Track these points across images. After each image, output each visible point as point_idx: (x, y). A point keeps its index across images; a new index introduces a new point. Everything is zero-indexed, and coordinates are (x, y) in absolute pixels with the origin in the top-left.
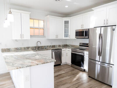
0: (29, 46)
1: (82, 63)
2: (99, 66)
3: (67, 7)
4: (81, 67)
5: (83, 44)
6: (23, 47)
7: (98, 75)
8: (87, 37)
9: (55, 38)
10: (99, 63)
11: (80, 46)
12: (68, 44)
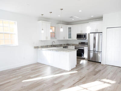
0: (48, 45)
1: (82, 54)
2: (92, 53)
3: (73, 19)
4: (81, 56)
5: (81, 43)
6: (45, 45)
7: (92, 58)
8: (85, 38)
9: (63, 39)
10: (92, 52)
11: (79, 44)
12: (69, 43)
